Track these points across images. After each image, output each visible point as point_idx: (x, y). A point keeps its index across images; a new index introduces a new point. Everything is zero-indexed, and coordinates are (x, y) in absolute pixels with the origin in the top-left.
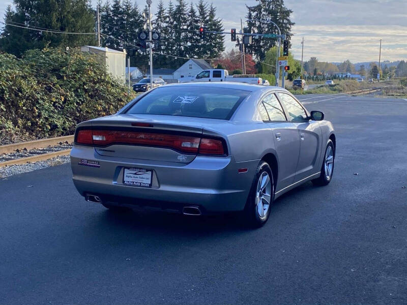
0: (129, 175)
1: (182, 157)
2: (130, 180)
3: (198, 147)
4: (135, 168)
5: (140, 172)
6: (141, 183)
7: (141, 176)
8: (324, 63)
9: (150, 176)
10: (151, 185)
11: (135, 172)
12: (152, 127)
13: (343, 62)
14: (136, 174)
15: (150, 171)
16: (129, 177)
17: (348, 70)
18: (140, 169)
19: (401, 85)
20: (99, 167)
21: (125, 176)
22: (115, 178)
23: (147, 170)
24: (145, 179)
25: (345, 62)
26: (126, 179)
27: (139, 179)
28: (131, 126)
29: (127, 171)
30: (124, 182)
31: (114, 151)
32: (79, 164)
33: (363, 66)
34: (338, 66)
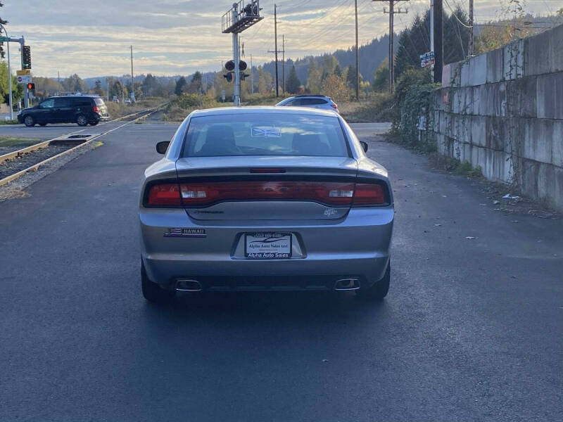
0: (254, 244)
1: (330, 212)
2: (257, 250)
3: (351, 196)
4: (264, 233)
5: (272, 237)
6: (274, 254)
7: (274, 244)
8: (41, 78)
9: (288, 242)
10: (290, 255)
11: (263, 239)
12: (284, 172)
13: (68, 77)
14: (265, 241)
15: (287, 235)
16: (255, 248)
17: (78, 88)
18: (273, 233)
19: (178, 107)
20: (205, 237)
21: (248, 245)
22: (232, 251)
23: (284, 235)
24: (281, 247)
25: (71, 77)
26: (250, 250)
27: (271, 248)
28: (250, 174)
29: (250, 239)
30: (246, 255)
31: (221, 212)
32: (165, 236)
33: (99, 82)
34: (62, 82)
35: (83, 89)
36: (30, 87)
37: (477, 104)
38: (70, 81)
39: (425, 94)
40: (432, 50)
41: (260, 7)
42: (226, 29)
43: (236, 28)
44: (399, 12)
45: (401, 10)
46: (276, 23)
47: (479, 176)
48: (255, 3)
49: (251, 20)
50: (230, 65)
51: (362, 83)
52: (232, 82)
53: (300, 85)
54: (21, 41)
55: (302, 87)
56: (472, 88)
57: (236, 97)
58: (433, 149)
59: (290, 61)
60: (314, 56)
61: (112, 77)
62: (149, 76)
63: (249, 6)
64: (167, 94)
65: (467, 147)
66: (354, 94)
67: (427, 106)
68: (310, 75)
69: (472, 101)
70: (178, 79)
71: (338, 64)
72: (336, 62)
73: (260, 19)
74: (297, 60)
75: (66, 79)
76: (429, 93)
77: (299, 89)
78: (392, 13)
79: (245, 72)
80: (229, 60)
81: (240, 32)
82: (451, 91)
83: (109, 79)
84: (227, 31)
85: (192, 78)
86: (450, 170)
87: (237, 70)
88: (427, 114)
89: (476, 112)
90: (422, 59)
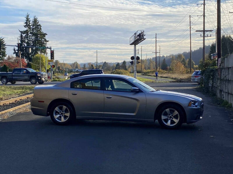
17: (77, 67)
33: (85, 65)
34: (71, 65)
35: (79, 67)
36: (53, 66)
37: (230, 75)
38: (74, 64)
39: (212, 71)
40: (217, 52)
41: (144, 34)
42: (131, 43)
43: (135, 43)
44: (207, 36)
45: (208, 35)
46: (156, 41)
47: (231, 108)
48: (142, 33)
49: (141, 39)
50: (132, 58)
51: (194, 66)
52: (133, 65)
53: (167, 66)
54: (50, 48)
55: (168, 67)
56: (228, 68)
57: (135, 71)
58: (215, 95)
59: (163, 56)
60: (174, 54)
61: (91, 63)
62: (105, 63)
63: (140, 34)
64: (112, 69)
65: (227, 94)
66: (189, 70)
67: (213, 76)
68: (172, 62)
69: (228, 74)
70: (117, 64)
71: (184, 57)
72: (183, 57)
73: (145, 39)
74: (167, 56)
75: (72, 64)
76: (214, 70)
77: (167, 68)
78: (204, 36)
79: (139, 61)
80: (132, 56)
81: (137, 44)
82: (221, 69)
83: (89, 64)
84: (132, 44)
85: (122, 63)
86: (219, 104)
87: (135, 60)
88: (213, 79)
89: (230, 79)
90: (212, 56)
